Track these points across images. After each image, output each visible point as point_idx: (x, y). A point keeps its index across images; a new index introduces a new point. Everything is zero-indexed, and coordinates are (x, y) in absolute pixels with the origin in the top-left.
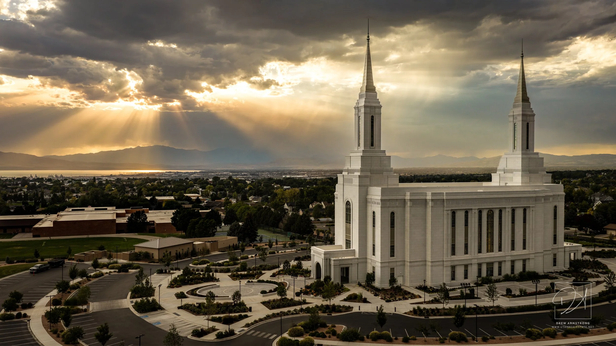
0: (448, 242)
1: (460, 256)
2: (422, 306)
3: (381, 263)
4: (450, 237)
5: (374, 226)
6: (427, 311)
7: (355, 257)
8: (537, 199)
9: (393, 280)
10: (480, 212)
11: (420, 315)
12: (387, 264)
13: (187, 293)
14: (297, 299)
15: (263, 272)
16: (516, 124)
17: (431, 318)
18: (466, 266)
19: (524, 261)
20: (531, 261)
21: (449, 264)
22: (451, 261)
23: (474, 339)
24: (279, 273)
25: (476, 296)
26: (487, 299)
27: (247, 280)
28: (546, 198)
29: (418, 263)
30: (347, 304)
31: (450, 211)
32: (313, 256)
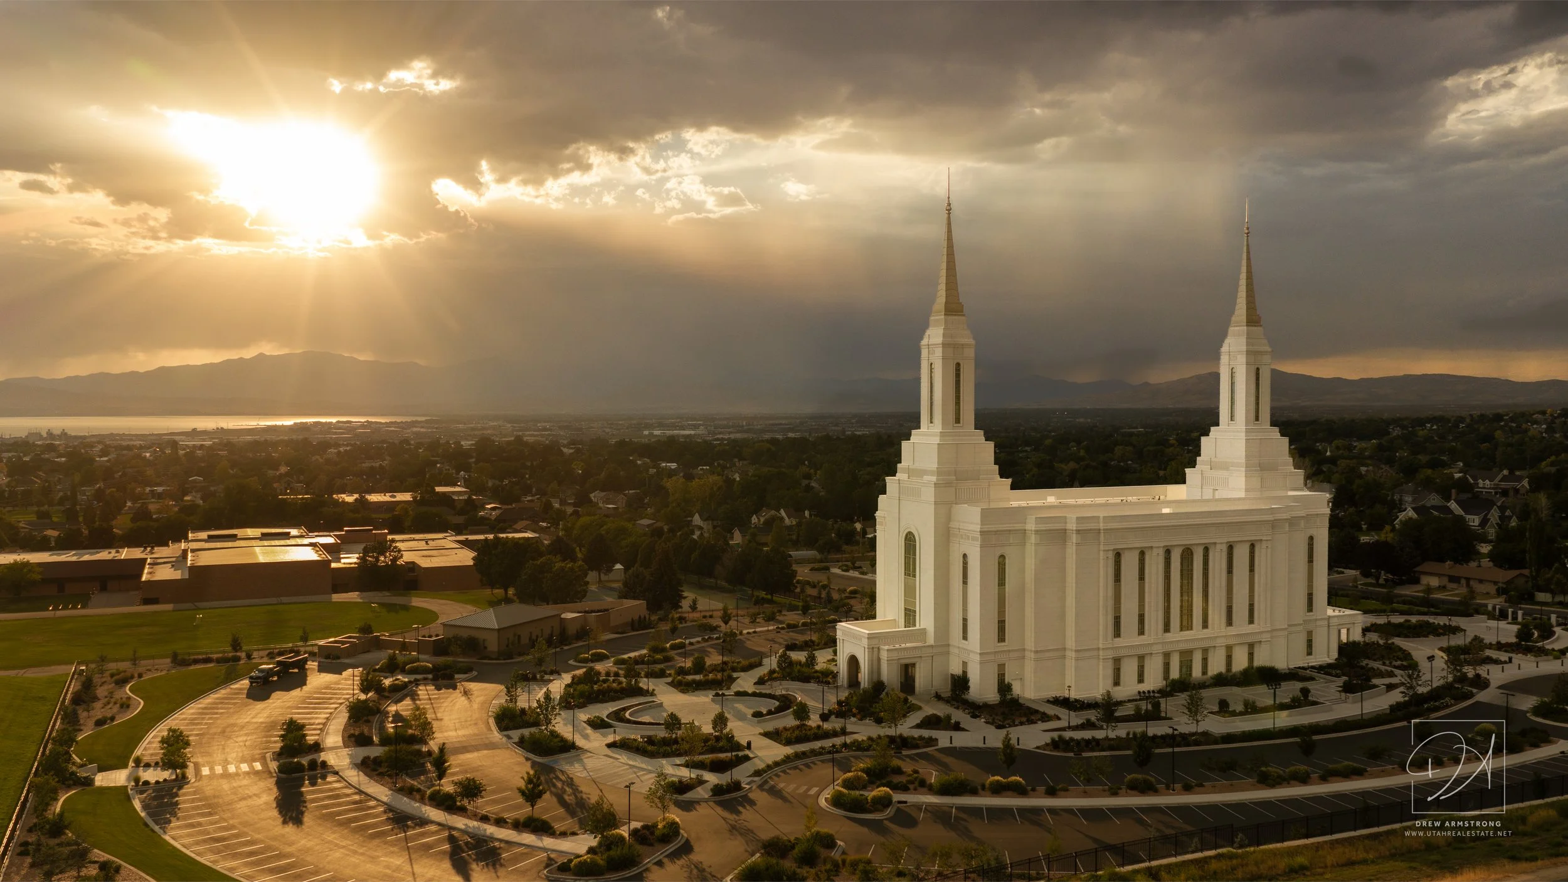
0: (1107, 611)
1: (1130, 639)
2: (1068, 735)
3: (981, 654)
4: (1111, 602)
5: (965, 582)
6: (1078, 742)
7: (927, 644)
8: (1274, 525)
9: (1004, 688)
10: (1168, 552)
11: (1065, 751)
12: (992, 657)
13: (607, 717)
14: (827, 726)
15: (735, 675)
16: (1234, 370)
17: (1085, 755)
18: (1141, 658)
19: (1251, 646)
20: (1263, 646)
21: (1111, 654)
22: (1112, 648)
23: (1168, 788)
24: (771, 676)
25: (1163, 714)
26: (1185, 719)
27: (714, 692)
28: (1293, 522)
29: (1051, 654)
30: (926, 733)
31: (1111, 553)
32: (841, 641)
